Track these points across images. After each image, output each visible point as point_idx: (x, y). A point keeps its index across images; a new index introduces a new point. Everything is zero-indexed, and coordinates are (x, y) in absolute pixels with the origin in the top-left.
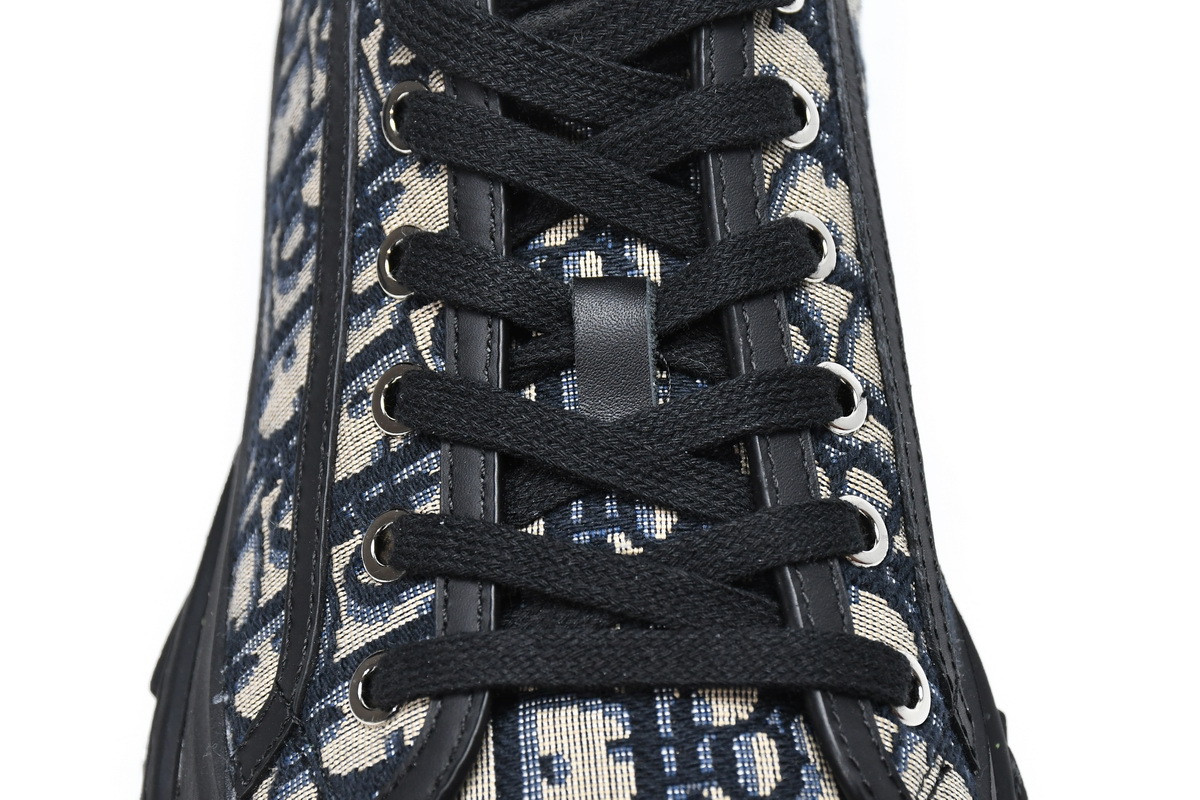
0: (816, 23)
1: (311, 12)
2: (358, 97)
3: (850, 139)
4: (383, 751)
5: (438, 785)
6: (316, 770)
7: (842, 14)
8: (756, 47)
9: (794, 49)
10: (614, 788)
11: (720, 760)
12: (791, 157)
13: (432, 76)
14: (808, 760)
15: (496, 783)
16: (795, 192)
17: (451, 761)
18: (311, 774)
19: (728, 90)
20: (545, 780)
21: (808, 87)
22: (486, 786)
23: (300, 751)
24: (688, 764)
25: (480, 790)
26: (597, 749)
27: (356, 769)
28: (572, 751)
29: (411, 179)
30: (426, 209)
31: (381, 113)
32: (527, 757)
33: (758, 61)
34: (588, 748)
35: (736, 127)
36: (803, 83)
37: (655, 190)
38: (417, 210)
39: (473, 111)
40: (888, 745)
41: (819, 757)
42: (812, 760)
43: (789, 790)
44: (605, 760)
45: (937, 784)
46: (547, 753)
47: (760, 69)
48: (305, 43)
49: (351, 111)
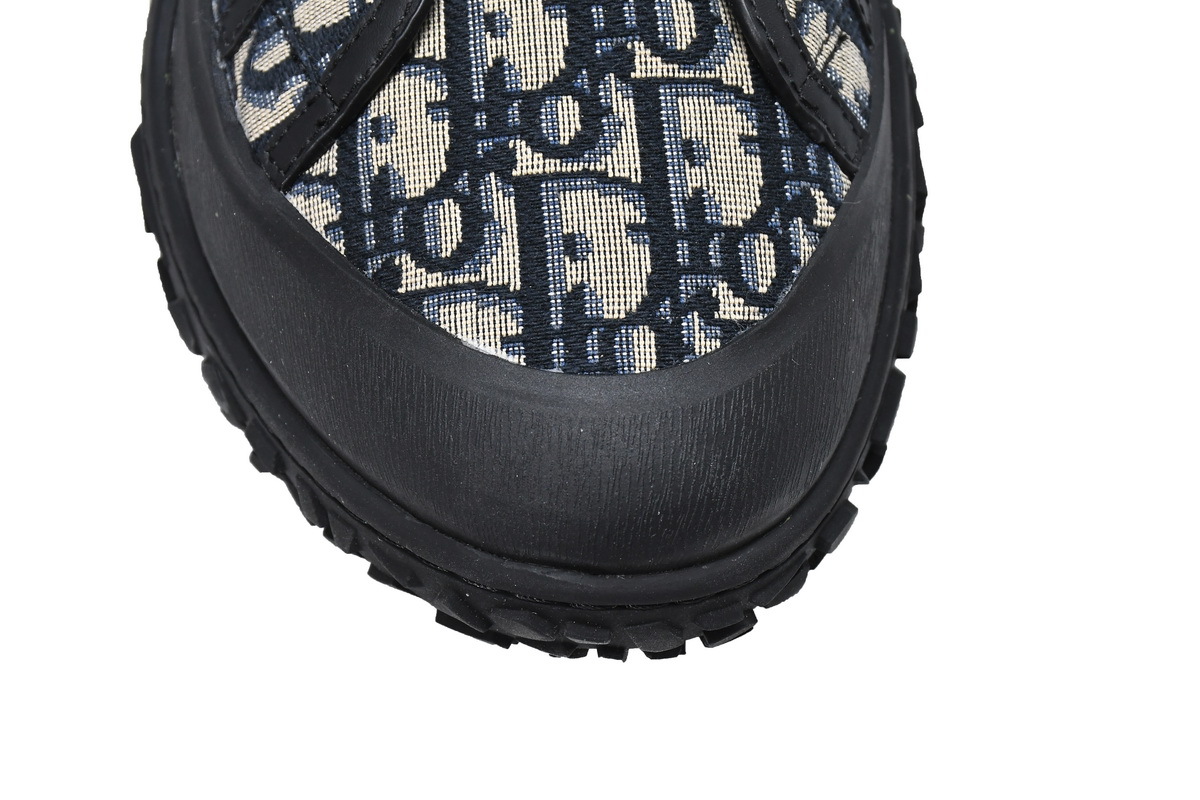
4: (347, 9)
5: (394, 35)
6: (289, 29)
10: (548, 40)
11: (643, 18)
14: (721, 22)
15: (446, 37)
17: (406, 14)
18: (285, 34)
20: (489, 33)
22: (437, 39)
23: (275, 14)
24: (615, 20)
25: (432, 42)
26: (535, 7)
27: (324, 26)
28: (513, 9)
32: (473, 14)
34: (527, 6)
40: (792, 11)
41: (731, 19)
42: (725, 22)
43: (703, 46)
44: (541, 16)
45: (835, 50)
46: (491, 10)
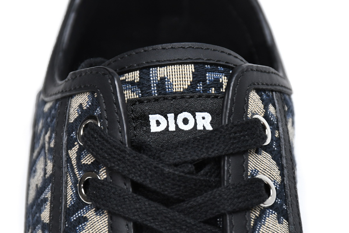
0: (276, 149)
1: (46, 133)
2: (67, 176)
3: (290, 201)
7: (286, 134)
8: (249, 162)
9: (266, 162)
12: (263, 211)
13: (101, 171)
16: (265, 227)
19: (236, 186)
21: (271, 179)
29: (91, 216)
30: (98, 230)
31: (78, 185)
33: (250, 168)
35: (240, 203)
36: (269, 177)
37: (200, 227)
38: (94, 230)
39: (120, 190)
47: (251, 172)
48: (43, 147)
49: (64, 183)
